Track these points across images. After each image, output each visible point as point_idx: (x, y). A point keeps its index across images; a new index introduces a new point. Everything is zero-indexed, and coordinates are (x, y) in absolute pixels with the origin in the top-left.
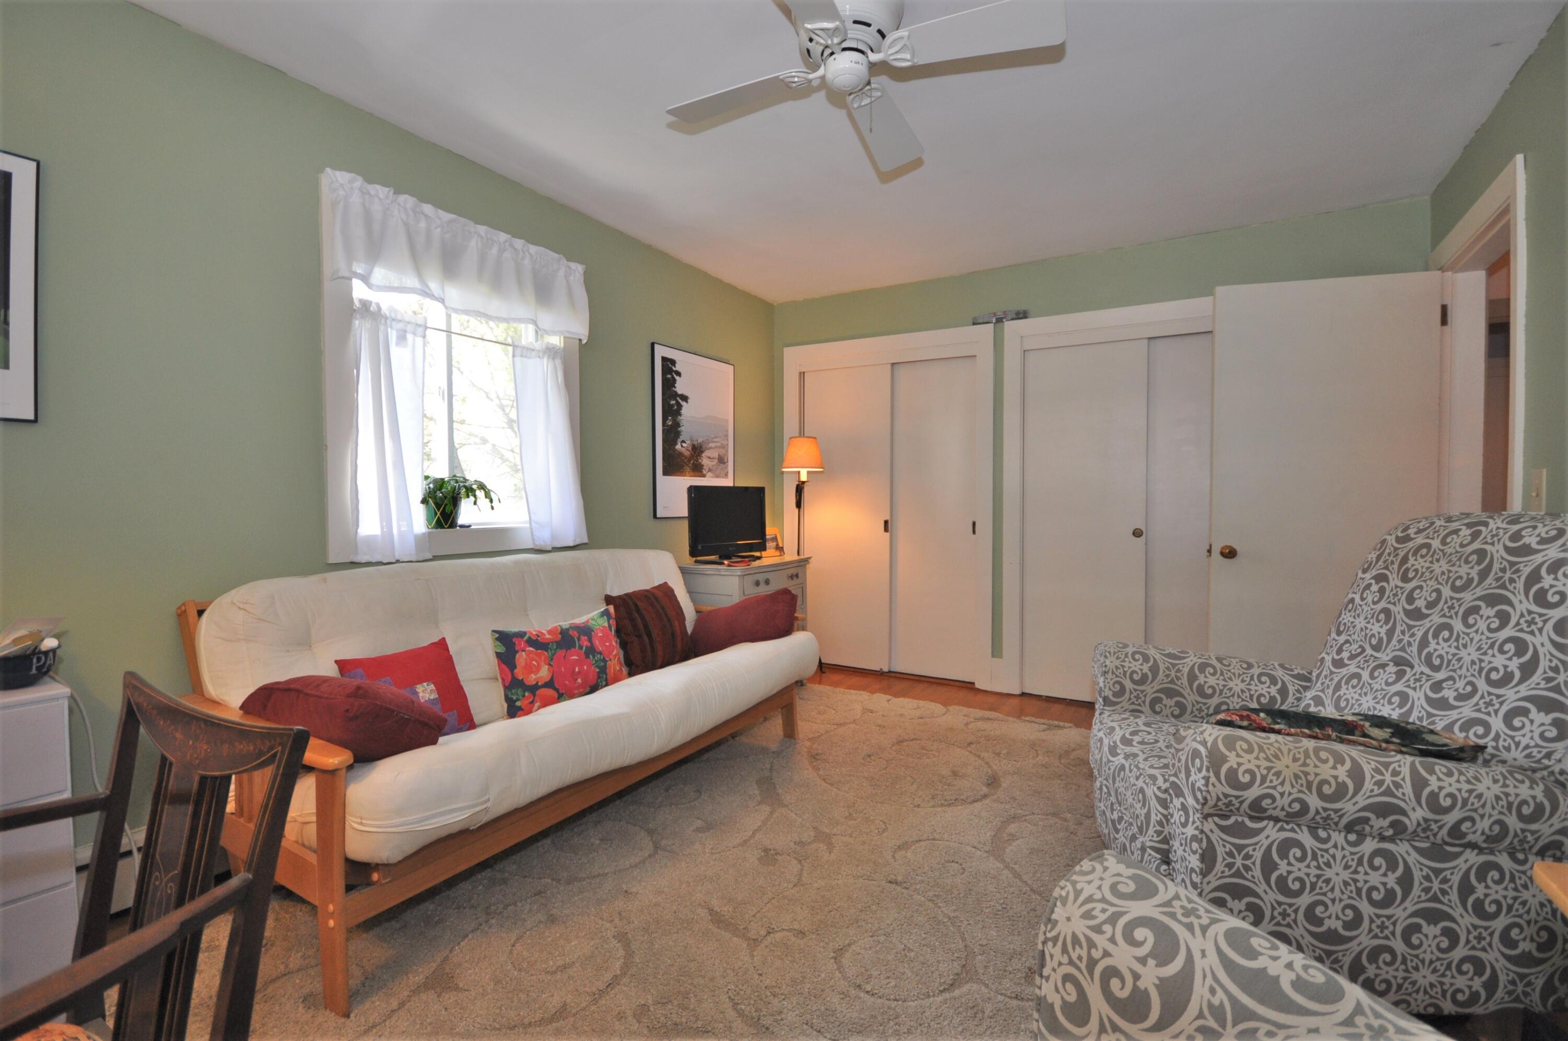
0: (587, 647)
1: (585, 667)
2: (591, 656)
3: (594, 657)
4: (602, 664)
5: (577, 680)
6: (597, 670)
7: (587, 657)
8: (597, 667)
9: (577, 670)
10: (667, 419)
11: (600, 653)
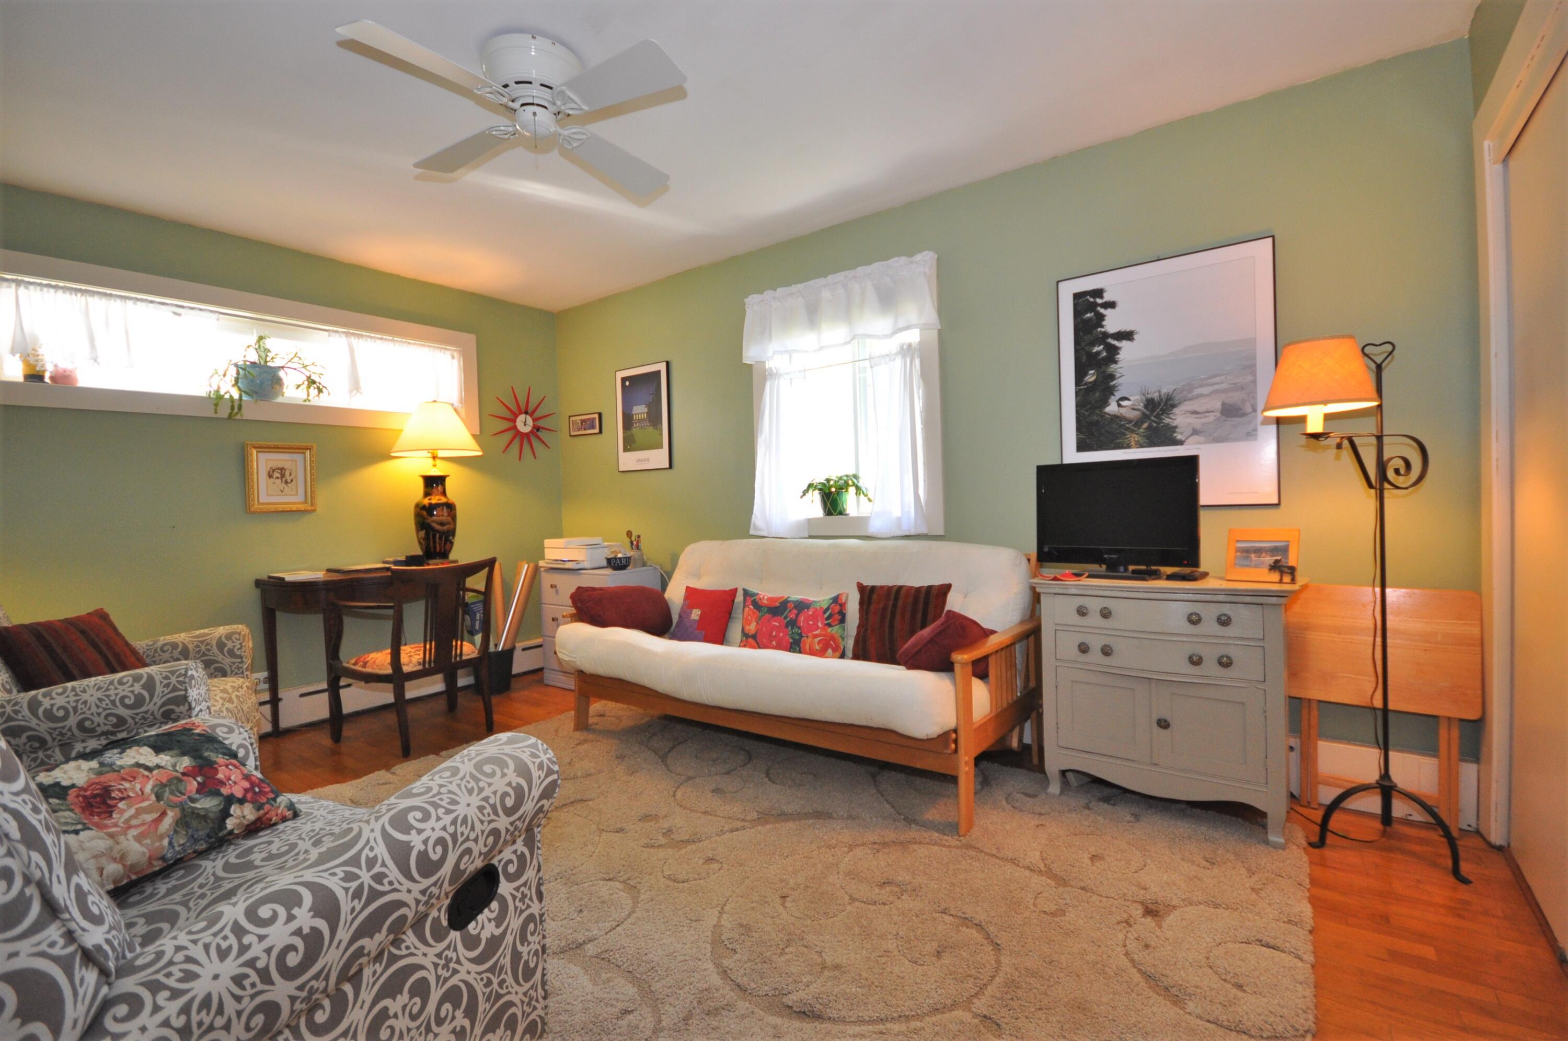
0: (791, 619)
1: (781, 634)
2: (790, 628)
3: (792, 628)
4: (797, 637)
5: (772, 641)
6: (791, 640)
7: (787, 627)
8: (792, 638)
9: (774, 634)
10: (1086, 374)
11: (799, 628)
